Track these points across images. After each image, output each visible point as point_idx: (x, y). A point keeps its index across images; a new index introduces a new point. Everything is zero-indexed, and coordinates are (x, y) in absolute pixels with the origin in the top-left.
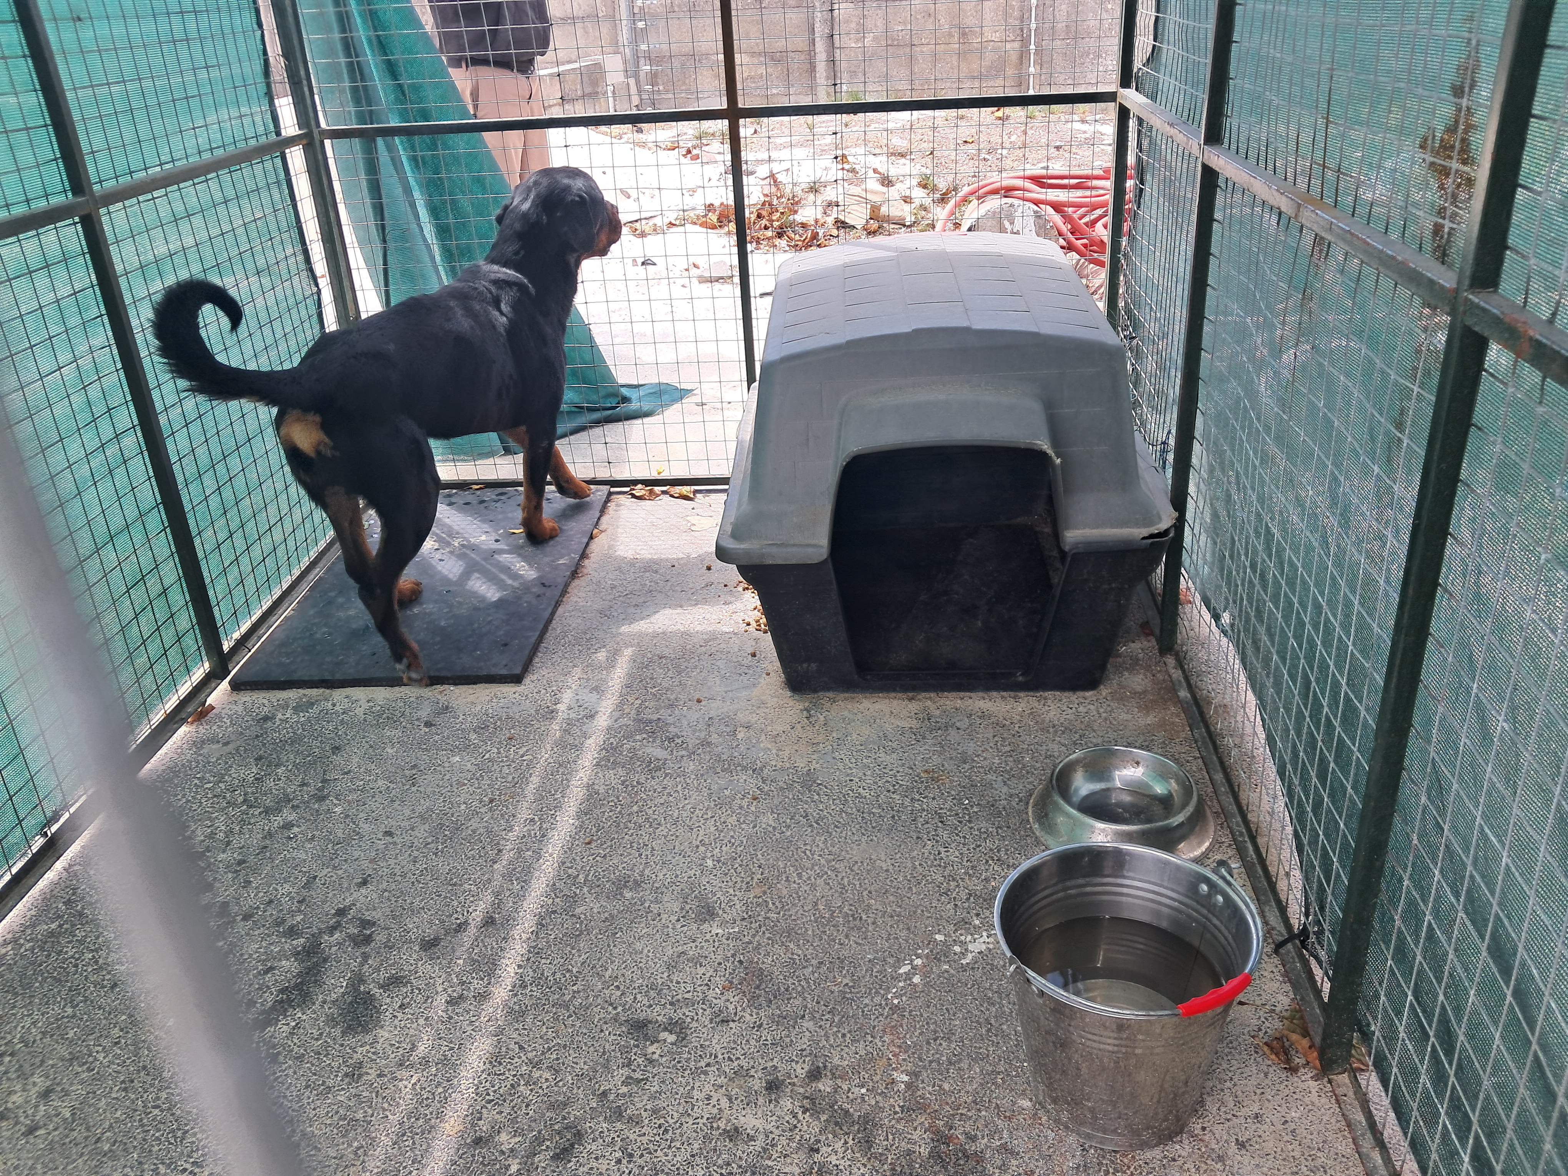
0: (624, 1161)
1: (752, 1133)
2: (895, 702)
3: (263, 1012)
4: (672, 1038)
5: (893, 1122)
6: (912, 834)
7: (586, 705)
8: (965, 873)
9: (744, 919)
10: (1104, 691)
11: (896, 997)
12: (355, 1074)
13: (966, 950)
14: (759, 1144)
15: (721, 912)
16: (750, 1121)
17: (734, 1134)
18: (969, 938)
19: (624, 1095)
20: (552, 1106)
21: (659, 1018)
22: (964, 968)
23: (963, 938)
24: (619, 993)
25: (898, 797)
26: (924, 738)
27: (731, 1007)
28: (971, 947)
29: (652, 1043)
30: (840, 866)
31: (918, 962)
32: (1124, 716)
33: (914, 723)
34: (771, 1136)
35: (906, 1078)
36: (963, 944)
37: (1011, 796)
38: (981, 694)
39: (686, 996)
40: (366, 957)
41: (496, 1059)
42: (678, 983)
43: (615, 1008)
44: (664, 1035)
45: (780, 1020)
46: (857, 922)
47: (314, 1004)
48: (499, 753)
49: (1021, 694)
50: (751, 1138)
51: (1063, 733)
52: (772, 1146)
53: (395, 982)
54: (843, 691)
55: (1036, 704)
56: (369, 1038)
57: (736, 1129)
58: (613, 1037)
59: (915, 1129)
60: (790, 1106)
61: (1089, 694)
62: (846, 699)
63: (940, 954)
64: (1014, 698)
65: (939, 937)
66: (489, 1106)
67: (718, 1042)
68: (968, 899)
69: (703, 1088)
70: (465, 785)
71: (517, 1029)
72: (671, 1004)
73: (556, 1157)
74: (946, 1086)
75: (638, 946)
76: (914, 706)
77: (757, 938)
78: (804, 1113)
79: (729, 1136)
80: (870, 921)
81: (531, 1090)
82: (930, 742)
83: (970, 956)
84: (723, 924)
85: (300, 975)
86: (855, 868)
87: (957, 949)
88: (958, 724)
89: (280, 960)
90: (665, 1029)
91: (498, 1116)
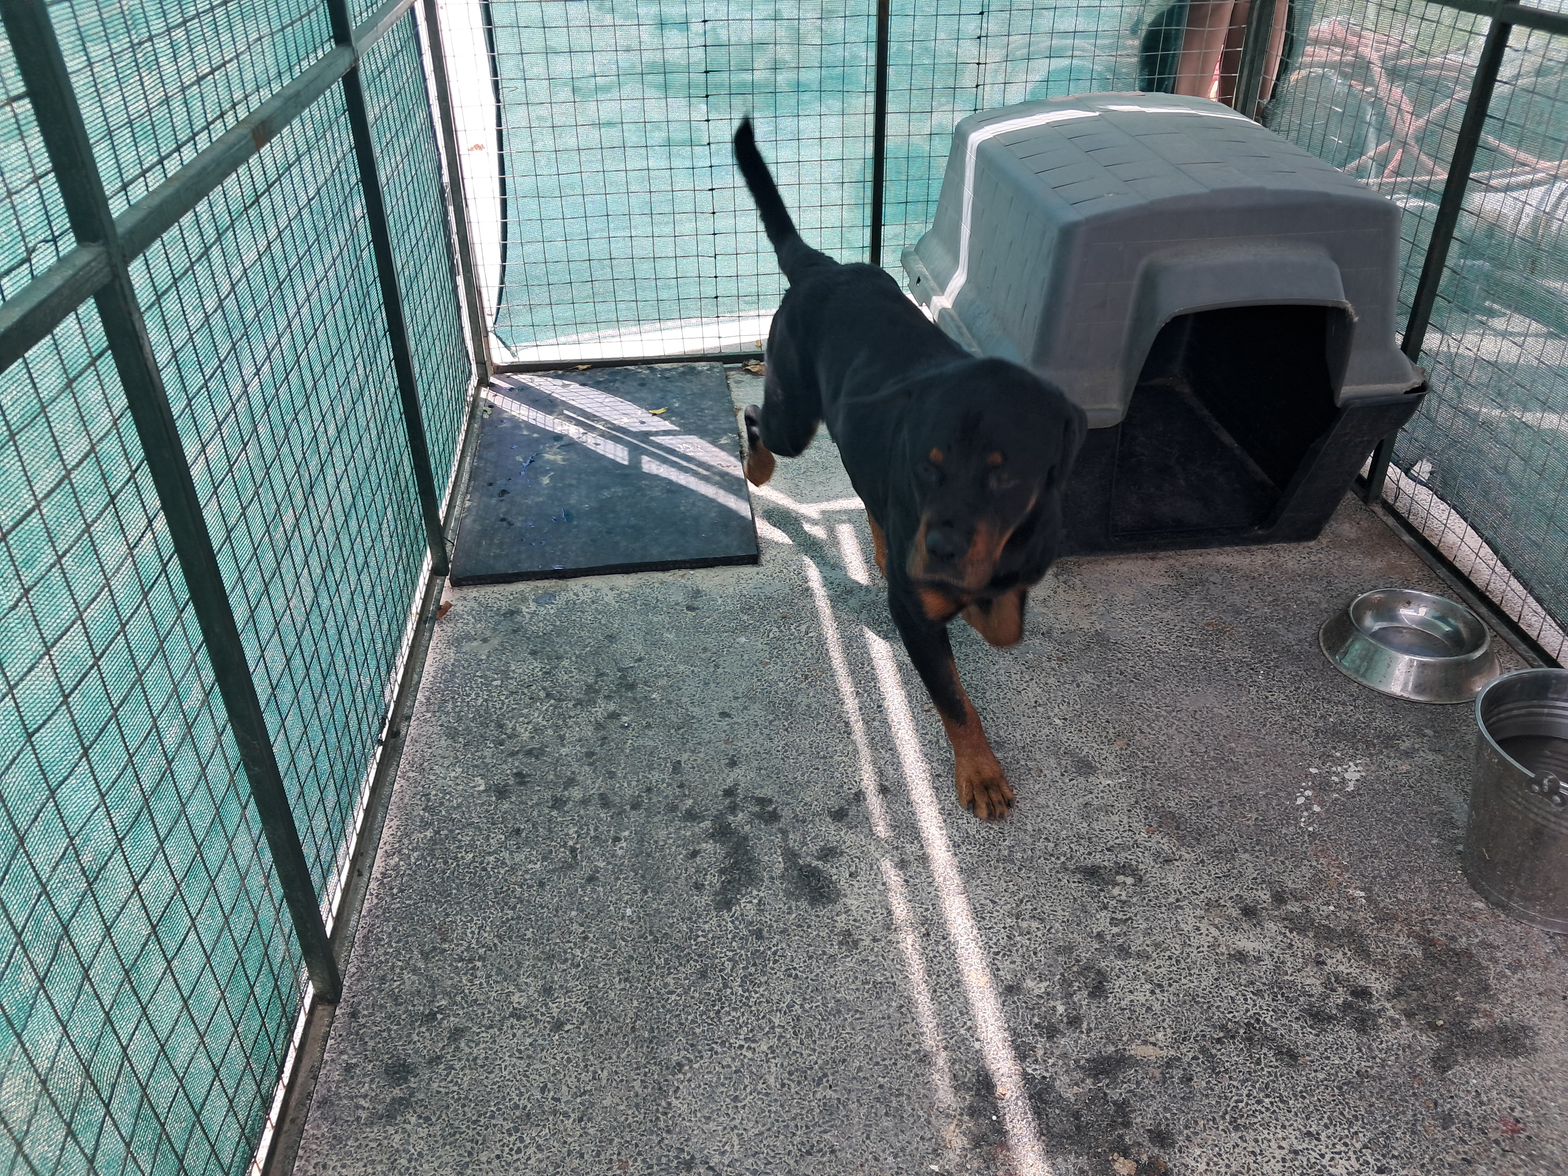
0: (1157, 991)
1: (1256, 954)
2: (1139, 562)
3: (716, 894)
4: (1130, 881)
5: (1375, 932)
6: (1231, 682)
7: (837, 581)
8: (1301, 713)
9: (1124, 770)
10: (1324, 540)
11: (1310, 824)
12: (848, 940)
13: (1344, 778)
14: (1268, 963)
15: (1099, 765)
16: (1248, 944)
17: (1240, 957)
18: (1339, 769)
19: (1119, 935)
20: (1059, 951)
21: (1106, 863)
22: (1351, 795)
23: (1334, 769)
24: (1051, 845)
25: (1197, 650)
26: (1187, 594)
27: (1166, 848)
28: (1347, 776)
29: (1113, 887)
30: (1183, 715)
31: (1308, 793)
32: (1353, 562)
33: (1164, 582)
34: (1275, 955)
35: (1363, 894)
36: (1337, 774)
37: (1300, 641)
38: (1216, 550)
39: (1117, 841)
40: (784, 832)
41: (977, 914)
42: (1102, 831)
43: (1058, 858)
44: (1120, 878)
45: (1217, 854)
46: (1231, 764)
47: (763, 881)
48: (781, 631)
49: (1254, 548)
50: (1258, 959)
51: (1311, 580)
52: (1282, 963)
53: (828, 853)
54: (1087, 555)
55: (1271, 556)
56: (838, 907)
57: (1239, 952)
58: (1073, 886)
59: (1398, 936)
60: (1275, 928)
61: (1312, 543)
62: (1089, 562)
63: (1323, 786)
64: (1248, 551)
65: (1313, 771)
66: (999, 957)
67: (1175, 878)
68: (1317, 735)
69: (1188, 920)
70: (767, 663)
71: (977, 886)
72: (1109, 850)
73: (1091, 995)
74: (1401, 897)
75: (1041, 800)
76: (1160, 565)
77: (1148, 786)
78: (1291, 932)
79: (1238, 960)
80: (1241, 761)
81: (1029, 939)
82: (1196, 597)
83: (1351, 784)
84: (1108, 775)
85: (728, 855)
86: (1197, 716)
87: (1335, 778)
88: (1211, 579)
89: (699, 843)
90: (1118, 873)
91: (1012, 966)
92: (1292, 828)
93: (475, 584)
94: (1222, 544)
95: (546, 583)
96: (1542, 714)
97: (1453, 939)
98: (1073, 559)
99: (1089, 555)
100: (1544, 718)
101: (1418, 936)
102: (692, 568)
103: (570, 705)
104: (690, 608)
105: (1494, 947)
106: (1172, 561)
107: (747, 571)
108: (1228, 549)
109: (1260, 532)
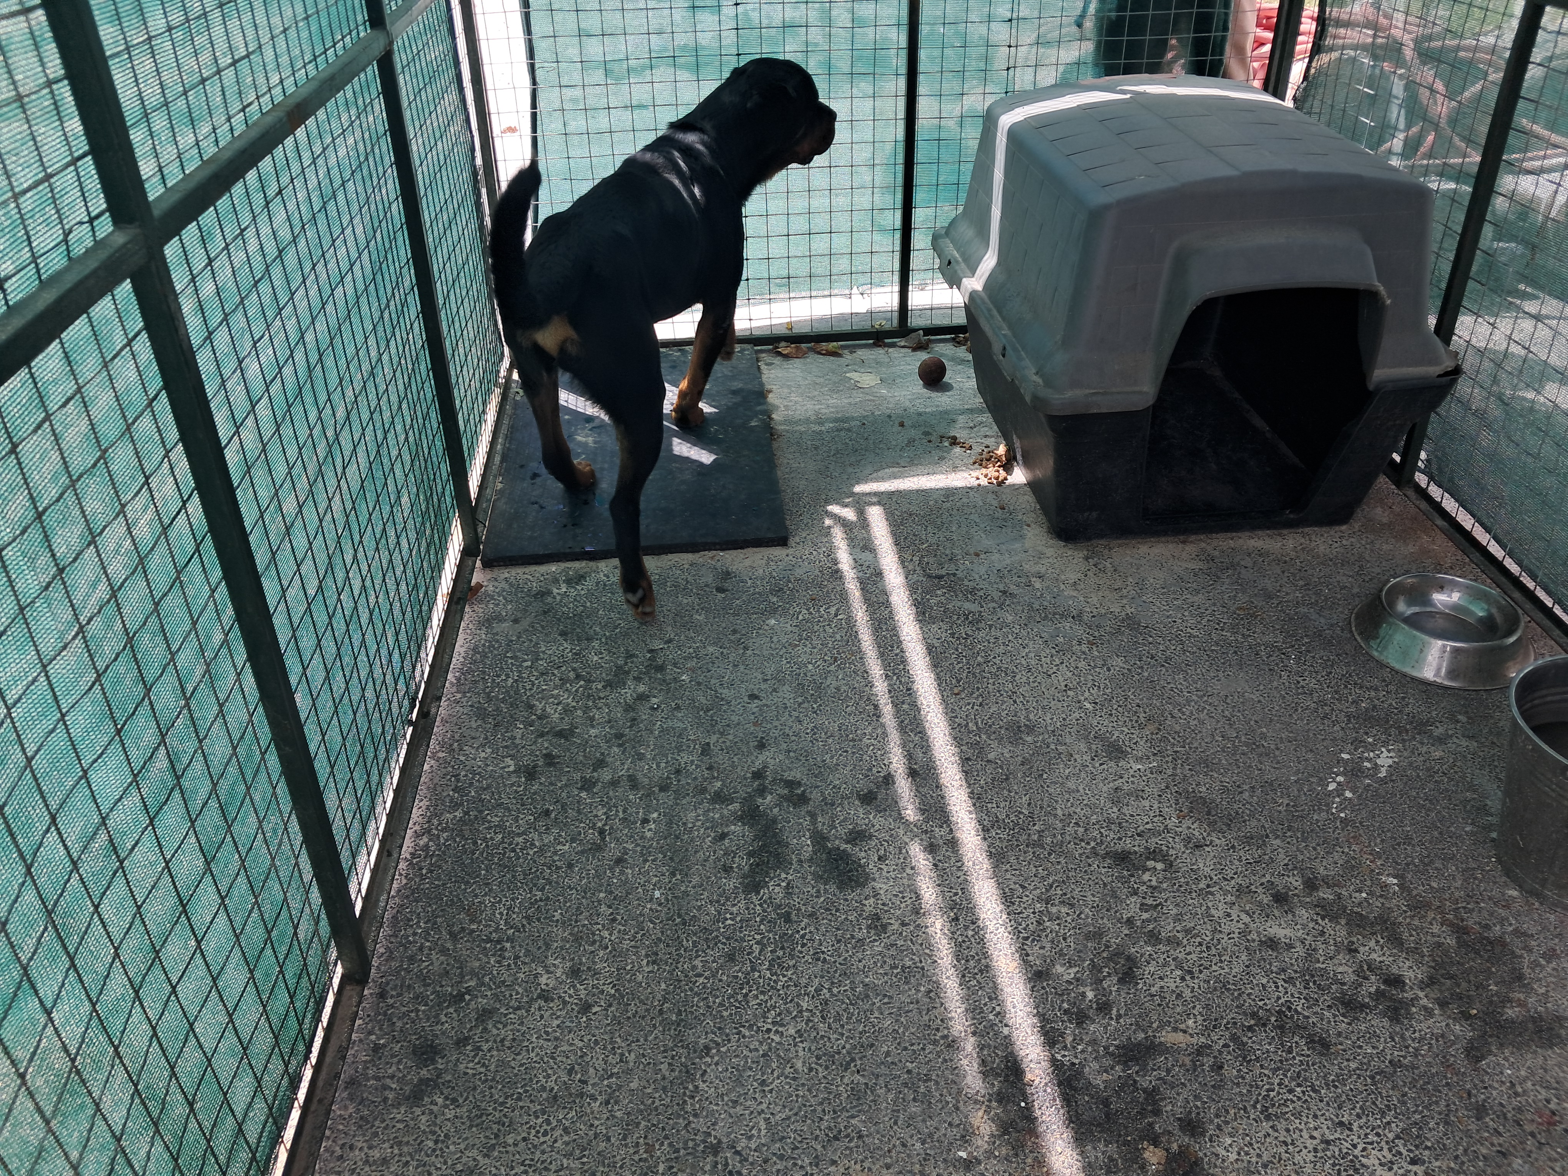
0: (1188, 978)
1: (1287, 941)
2: (1170, 546)
3: (744, 877)
4: (1160, 866)
5: (1408, 920)
6: (1262, 667)
7: (867, 563)
8: (1333, 698)
9: (1155, 754)
10: (1356, 524)
11: (1341, 811)
12: (878, 924)
13: (1376, 764)
14: (1300, 950)
15: (1129, 750)
16: (1279, 931)
17: (1272, 943)
18: (1372, 754)
19: (1149, 921)
20: (1088, 937)
21: (1136, 849)
22: (1384, 781)
23: (1366, 755)
24: (1081, 830)
25: (1229, 634)
26: (1218, 578)
27: (1197, 834)
28: (1379, 761)
29: (1144, 873)
30: (1214, 700)
31: (1340, 779)
32: (1385, 547)
33: (1195, 565)
34: (1307, 943)
35: (1395, 881)
36: (1369, 760)
37: (1332, 625)
38: (1247, 534)
39: (1148, 826)
40: (813, 816)
41: (1006, 899)
42: (1132, 816)
43: (1088, 843)
44: (1150, 864)
45: (1248, 840)
46: (1262, 749)
47: (791, 864)
48: (811, 613)
49: (1285, 532)
50: (1290, 946)
51: (1343, 565)
52: (1314, 950)
53: (857, 836)
54: (1117, 538)
55: (1303, 540)
56: (867, 891)
57: (1271, 939)
58: (1103, 871)
59: (1431, 924)
60: (1307, 915)
61: (1344, 528)
62: (1120, 545)
63: (1354, 772)
64: (1280, 535)
65: (1345, 756)
66: (1028, 942)
67: (1205, 864)
68: (1349, 720)
69: (1218, 907)
70: (796, 645)
71: (1007, 871)
72: (1139, 835)
73: (1121, 981)
74: (1435, 885)
75: (1071, 784)
76: (1191, 549)
77: (1178, 771)
78: (1323, 919)
79: (1270, 946)
80: (1273, 747)
81: (1058, 924)
82: (1227, 581)
83: (1383, 770)
84: (1138, 760)
85: (756, 838)
86: (1228, 701)
87: (1367, 764)
88: (1242, 563)
89: (727, 826)
90: (1148, 859)
91: (1041, 951)
92: (1323, 815)
93: (506, 565)
94: (1254, 527)
95: (577, 565)
97: (1487, 927)
98: (1102, 542)
99: (1119, 538)
101: (1451, 924)
102: (722, 550)
103: (599, 687)
104: (720, 590)
105: (1528, 936)
106: (1203, 545)
107: (778, 552)
108: (1259, 532)
109: (1292, 516)
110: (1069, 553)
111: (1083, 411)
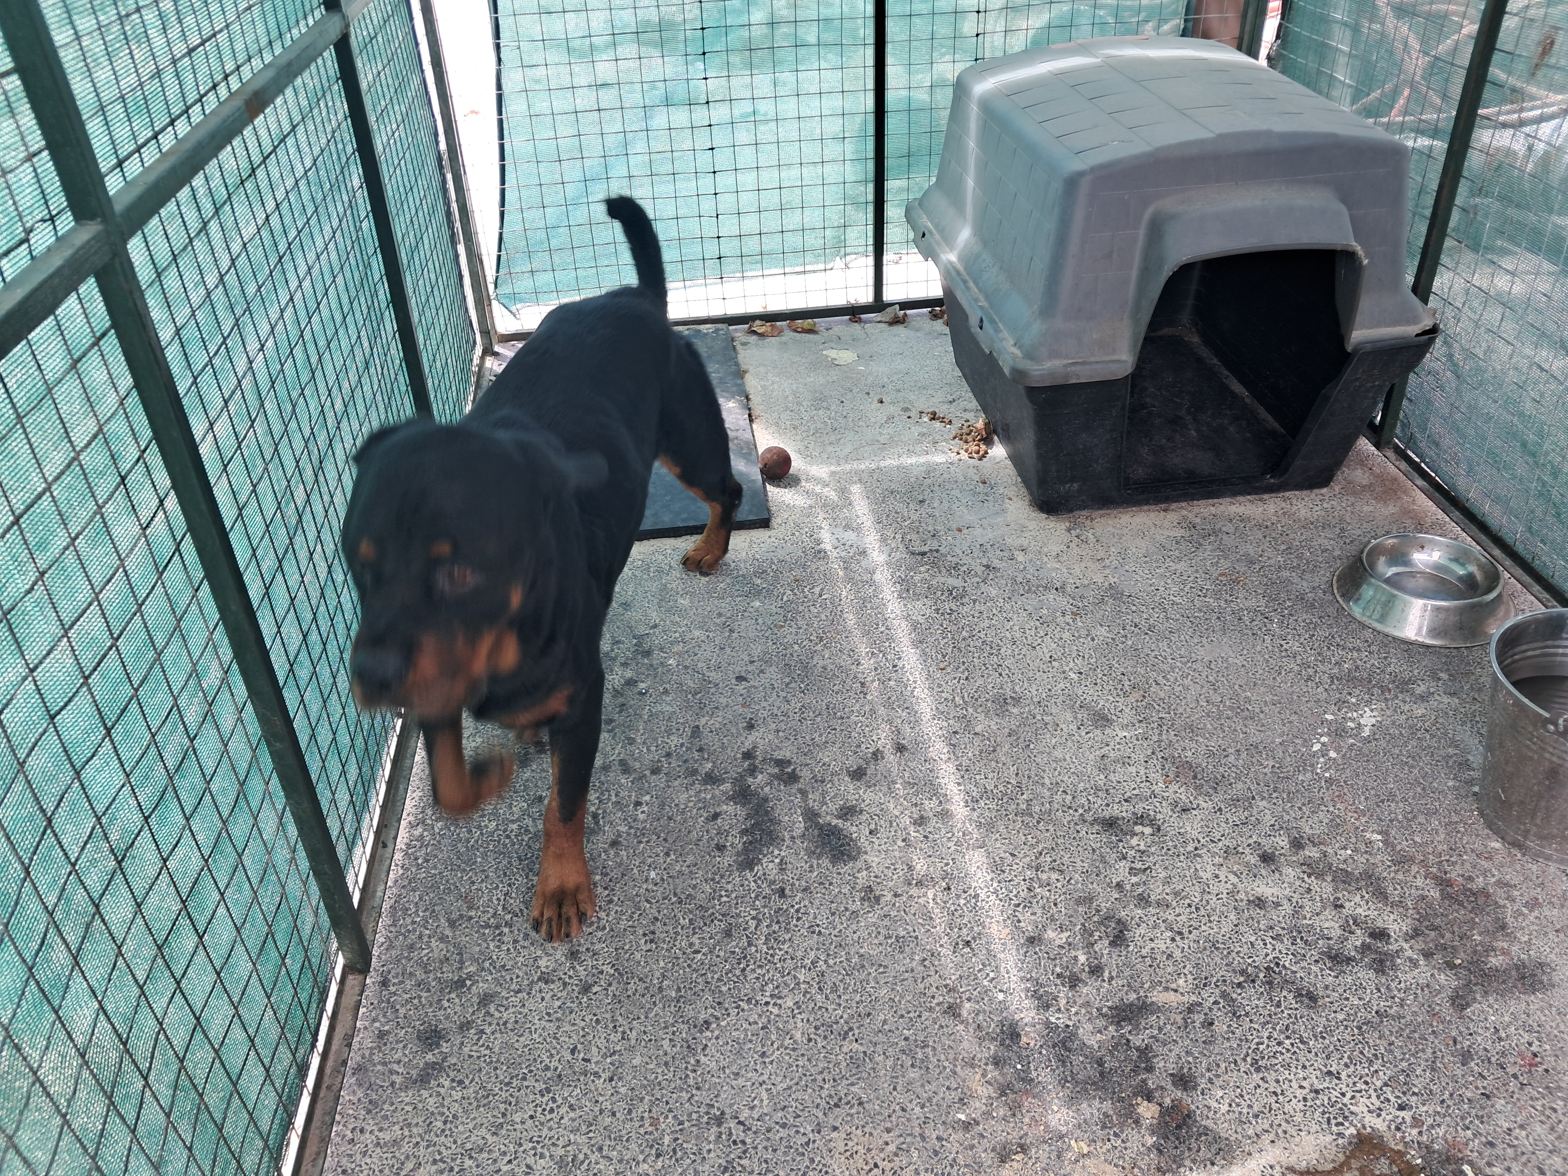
0: (1178, 938)
1: (1275, 899)
2: (1152, 515)
3: (738, 854)
4: (1148, 830)
5: (1392, 875)
6: (1246, 631)
7: (850, 543)
8: (1316, 660)
9: (1140, 721)
10: (1336, 487)
11: (1326, 771)
12: (871, 896)
13: (1359, 724)
14: (1287, 908)
15: (1114, 717)
16: (1266, 889)
17: (1259, 902)
18: (1355, 714)
19: (1138, 884)
20: (1079, 902)
21: (1124, 814)
22: (1367, 740)
23: (1350, 715)
24: (1069, 798)
25: (1212, 600)
26: (1200, 545)
27: (1183, 797)
28: (1362, 721)
29: (1132, 837)
30: (1198, 666)
31: (1324, 739)
32: (1366, 509)
33: (1178, 533)
34: (1294, 900)
35: (1379, 837)
36: (1353, 720)
37: (1314, 588)
38: (1228, 500)
39: (1135, 792)
40: (803, 793)
41: (997, 868)
42: (1119, 782)
43: (1076, 810)
44: (1138, 829)
45: (1235, 802)
46: (1247, 713)
47: (784, 840)
48: (795, 594)
49: (1266, 496)
50: (1277, 905)
51: (1324, 528)
52: (1300, 907)
53: (848, 812)
54: (1099, 509)
55: (1284, 505)
56: (859, 864)
57: (1259, 899)
58: (1092, 837)
59: (1415, 877)
60: (1293, 873)
61: (1324, 491)
62: (1101, 516)
63: (1339, 732)
64: (1260, 500)
65: (1329, 717)
66: (1020, 909)
67: (1192, 827)
68: (1332, 682)
69: (1206, 867)
70: (782, 627)
71: (996, 840)
72: (1126, 801)
73: (1113, 944)
74: (1418, 839)
75: (1058, 754)
76: (1173, 517)
77: (1164, 737)
78: (1309, 876)
79: (1257, 905)
80: (1257, 710)
81: (1049, 891)
82: (1209, 548)
83: (1367, 729)
84: (1124, 727)
85: (748, 817)
86: (1212, 666)
87: (1351, 724)
88: (1224, 529)
89: (719, 805)
90: (1136, 824)
91: (1033, 917)
92: (1309, 775)
94: (1234, 494)
96: (1556, 655)
97: (1470, 879)
98: (1085, 513)
99: (1101, 509)
100: (1559, 659)
101: (1435, 877)
105: (1511, 886)
106: (1185, 512)
107: (759, 534)
108: (1241, 498)
109: (1272, 481)
110: (1052, 525)
111: (1061, 382)
